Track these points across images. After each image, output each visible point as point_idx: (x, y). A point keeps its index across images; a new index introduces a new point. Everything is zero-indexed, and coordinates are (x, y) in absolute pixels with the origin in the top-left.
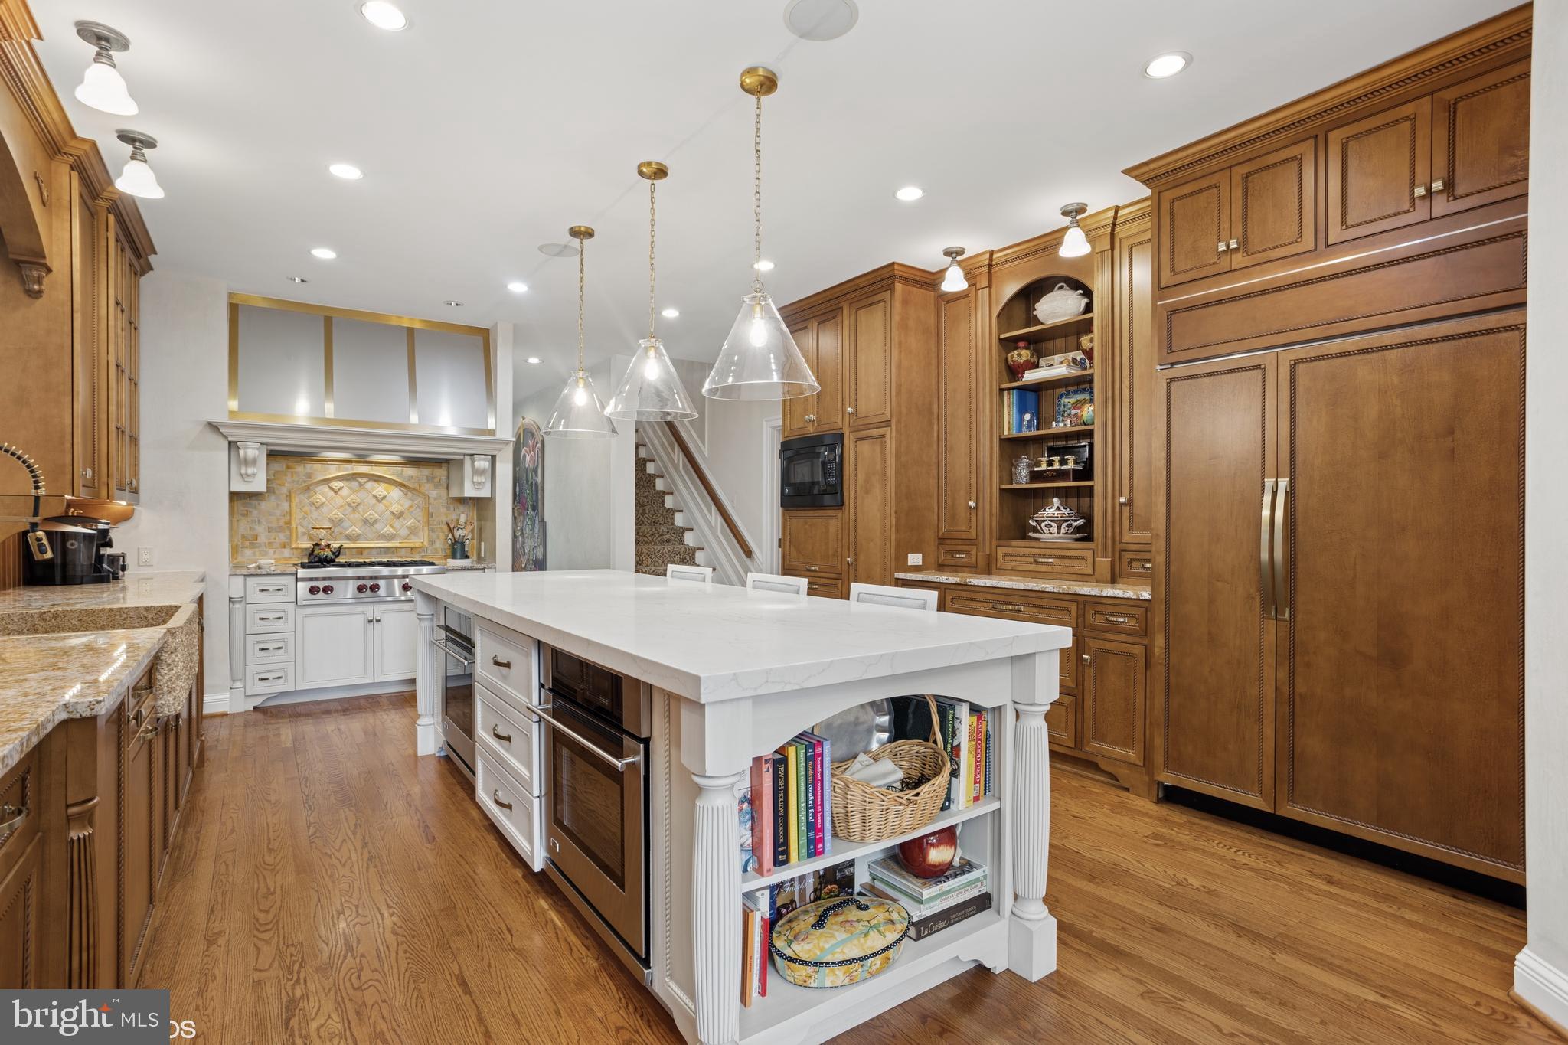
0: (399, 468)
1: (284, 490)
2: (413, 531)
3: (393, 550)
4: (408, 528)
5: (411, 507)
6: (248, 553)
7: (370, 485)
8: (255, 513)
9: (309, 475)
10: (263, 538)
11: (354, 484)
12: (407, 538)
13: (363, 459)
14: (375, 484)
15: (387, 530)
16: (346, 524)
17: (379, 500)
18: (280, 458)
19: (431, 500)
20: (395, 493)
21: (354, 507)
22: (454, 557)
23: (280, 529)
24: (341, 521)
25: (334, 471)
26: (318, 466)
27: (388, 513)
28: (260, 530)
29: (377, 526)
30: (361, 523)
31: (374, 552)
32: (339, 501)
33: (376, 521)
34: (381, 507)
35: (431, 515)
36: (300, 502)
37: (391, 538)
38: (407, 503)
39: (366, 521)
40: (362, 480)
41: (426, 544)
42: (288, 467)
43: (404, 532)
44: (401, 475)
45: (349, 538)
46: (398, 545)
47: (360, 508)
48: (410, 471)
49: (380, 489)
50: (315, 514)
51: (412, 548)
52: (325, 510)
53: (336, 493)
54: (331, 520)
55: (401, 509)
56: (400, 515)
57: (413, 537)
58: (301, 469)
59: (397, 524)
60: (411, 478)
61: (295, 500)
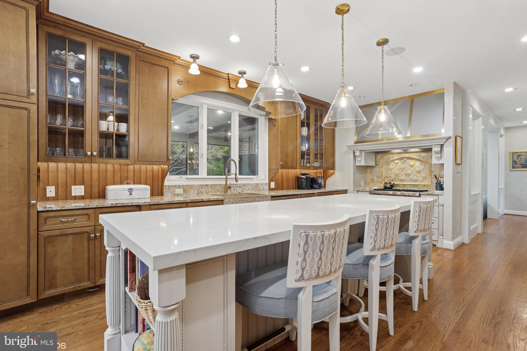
0: (419, 154)
1: (381, 164)
2: (424, 178)
3: (417, 186)
4: (423, 177)
5: (424, 168)
6: (371, 184)
7: (408, 161)
8: (373, 172)
9: (388, 159)
10: (375, 180)
11: (403, 161)
12: (422, 181)
13: (406, 151)
14: (410, 161)
15: (415, 178)
16: (400, 175)
17: (412, 166)
18: (380, 154)
19: (432, 166)
20: (418, 163)
21: (403, 169)
22: (437, 190)
23: (380, 177)
24: (398, 174)
25: (396, 157)
26: (391, 155)
27: (415, 171)
28: (375, 177)
29: (411, 176)
30: (405, 175)
31: (410, 186)
32: (398, 167)
33: (410, 174)
34: (412, 169)
35: (431, 172)
36: (386, 168)
37: (416, 181)
38: (422, 167)
39: (406, 175)
40: (405, 159)
41: (430, 184)
42: (382, 157)
43: (421, 179)
44: (420, 156)
45: (400, 180)
46: (418, 184)
47: (405, 170)
48: (423, 154)
49: (412, 162)
50: (390, 172)
51: (424, 185)
52: (393, 170)
53: (397, 164)
54: (395, 174)
55: (420, 169)
56: (419, 172)
57: (424, 181)
58: (386, 157)
59: (418, 175)
60: (424, 157)
61: (384, 168)
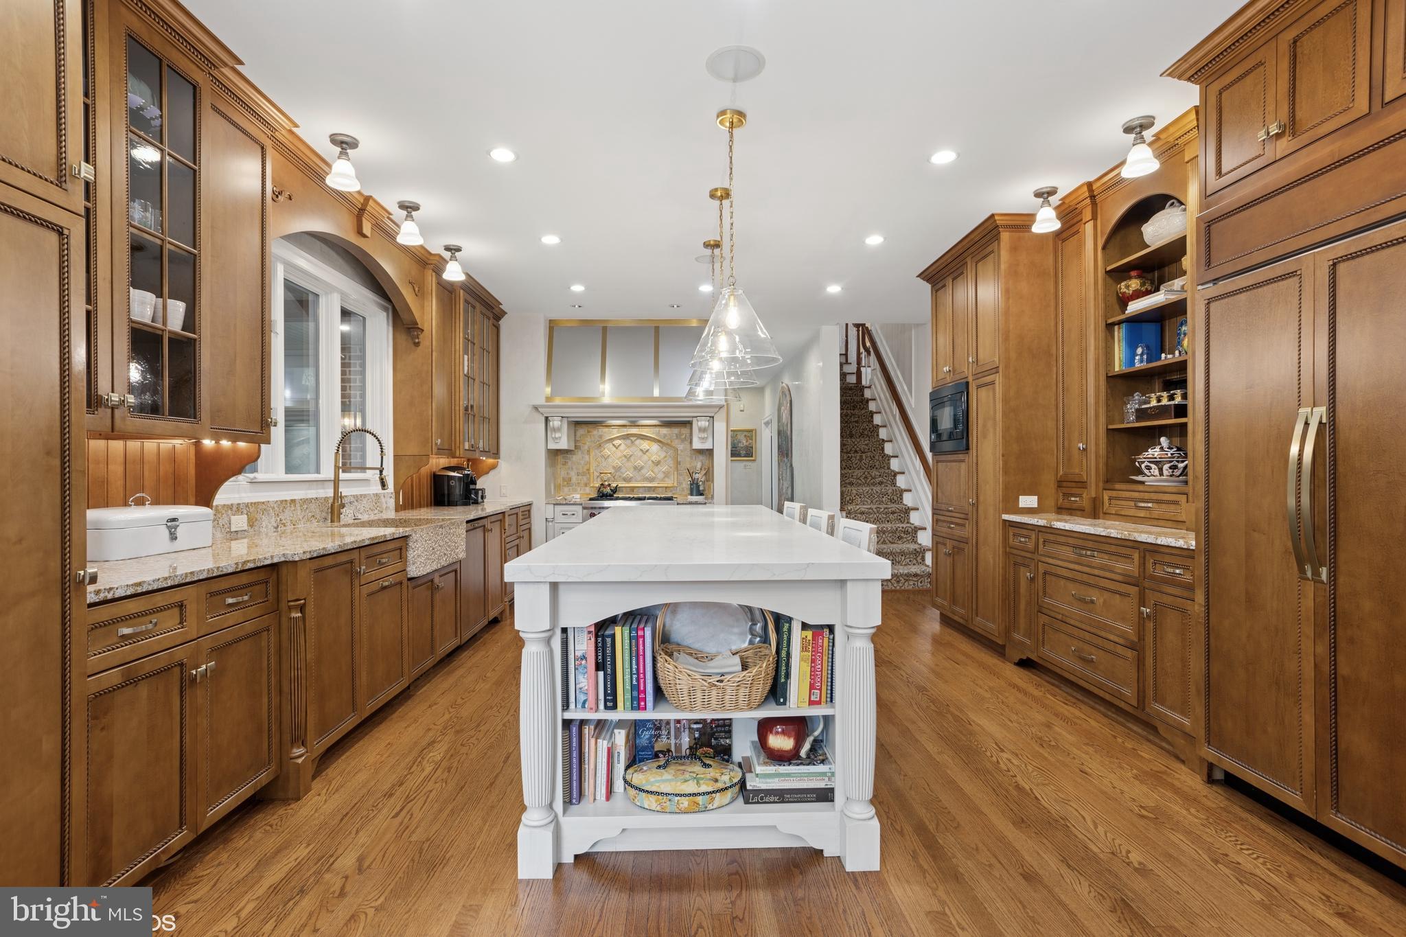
0: (657, 429)
1: (586, 447)
2: (667, 475)
3: (654, 489)
4: (664, 473)
5: (665, 457)
6: (566, 489)
7: (638, 442)
8: (570, 463)
9: (601, 437)
10: (574, 479)
11: (628, 442)
12: (663, 480)
13: (634, 424)
14: (642, 441)
15: (649, 474)
16: (623, 470)
17: (645, 452)
18: (583, 426)
19: (679, 452)
20: (655, 447)
21: (628, 458)
22: (692, 494)
23: (584, 474)
24: (620, 468)
25: (616, 433)
26: (606, 430)
27: (650, 462)
28: (573, 474)
29: (643, 471)
30: (632, 470)
31: (641, 490)
32: (619, 454)
33: (642, 468)
34: (645, 457)
35: (678, 463)
36: (596, 455)
37: (651, 480)
38: (663, 455)
39: (635, 468)
40: (633, 439)
41: (675, 484)
42: (588, 432)
43: (661, 476)
44: (658, 434)
45: (625, 480)
46: (656, 485)
47: (632, 459)
48: (664, 431)
49: (645, 445)
50: (604, 464)
51: (666, 487)
52: (610, 460)
53: (617, 448)
54: (614, 467)
55: (658, 459)
56: (657, 463)
57: (666, 479)
58: (596, 432)
59: (656, 470)
60: (665, 436)
61: (592, 454)
